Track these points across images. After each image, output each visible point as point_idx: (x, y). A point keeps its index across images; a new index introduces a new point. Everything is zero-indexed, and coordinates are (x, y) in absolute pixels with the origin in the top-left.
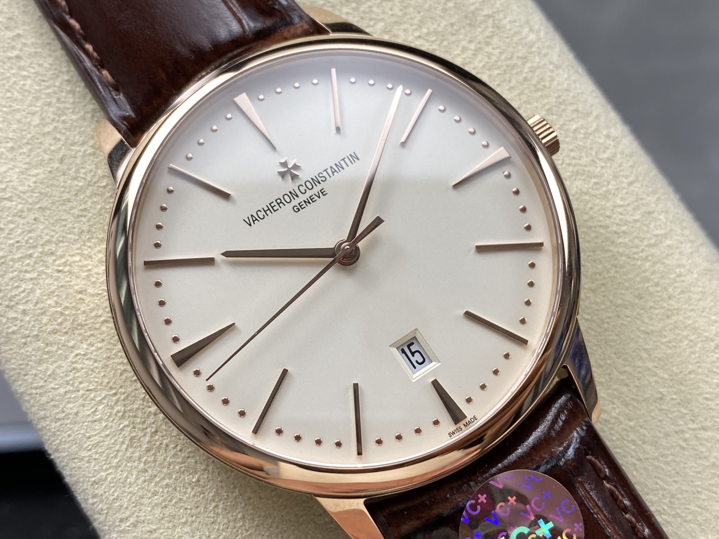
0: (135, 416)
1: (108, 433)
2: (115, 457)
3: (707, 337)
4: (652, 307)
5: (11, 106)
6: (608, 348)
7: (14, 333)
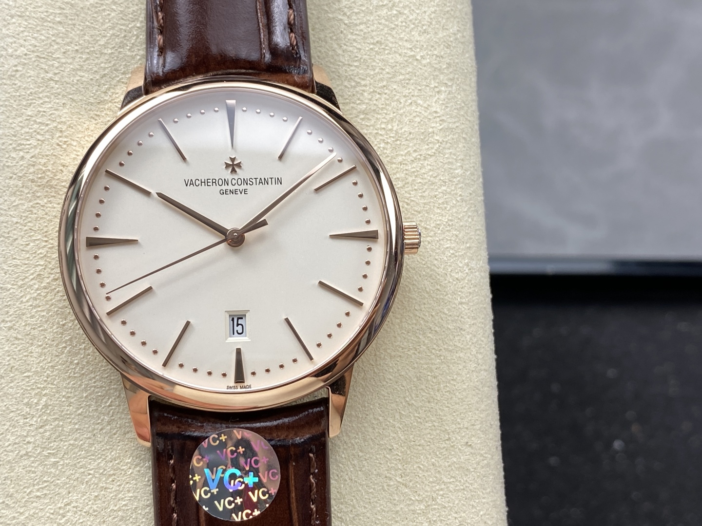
0: (50, 262)
1: (27, 262)
2: (23, 280)
3: (446, 430)
4: (422, 389)
5: (92, 23)
6: (377, 397)
7: (8, 167)
